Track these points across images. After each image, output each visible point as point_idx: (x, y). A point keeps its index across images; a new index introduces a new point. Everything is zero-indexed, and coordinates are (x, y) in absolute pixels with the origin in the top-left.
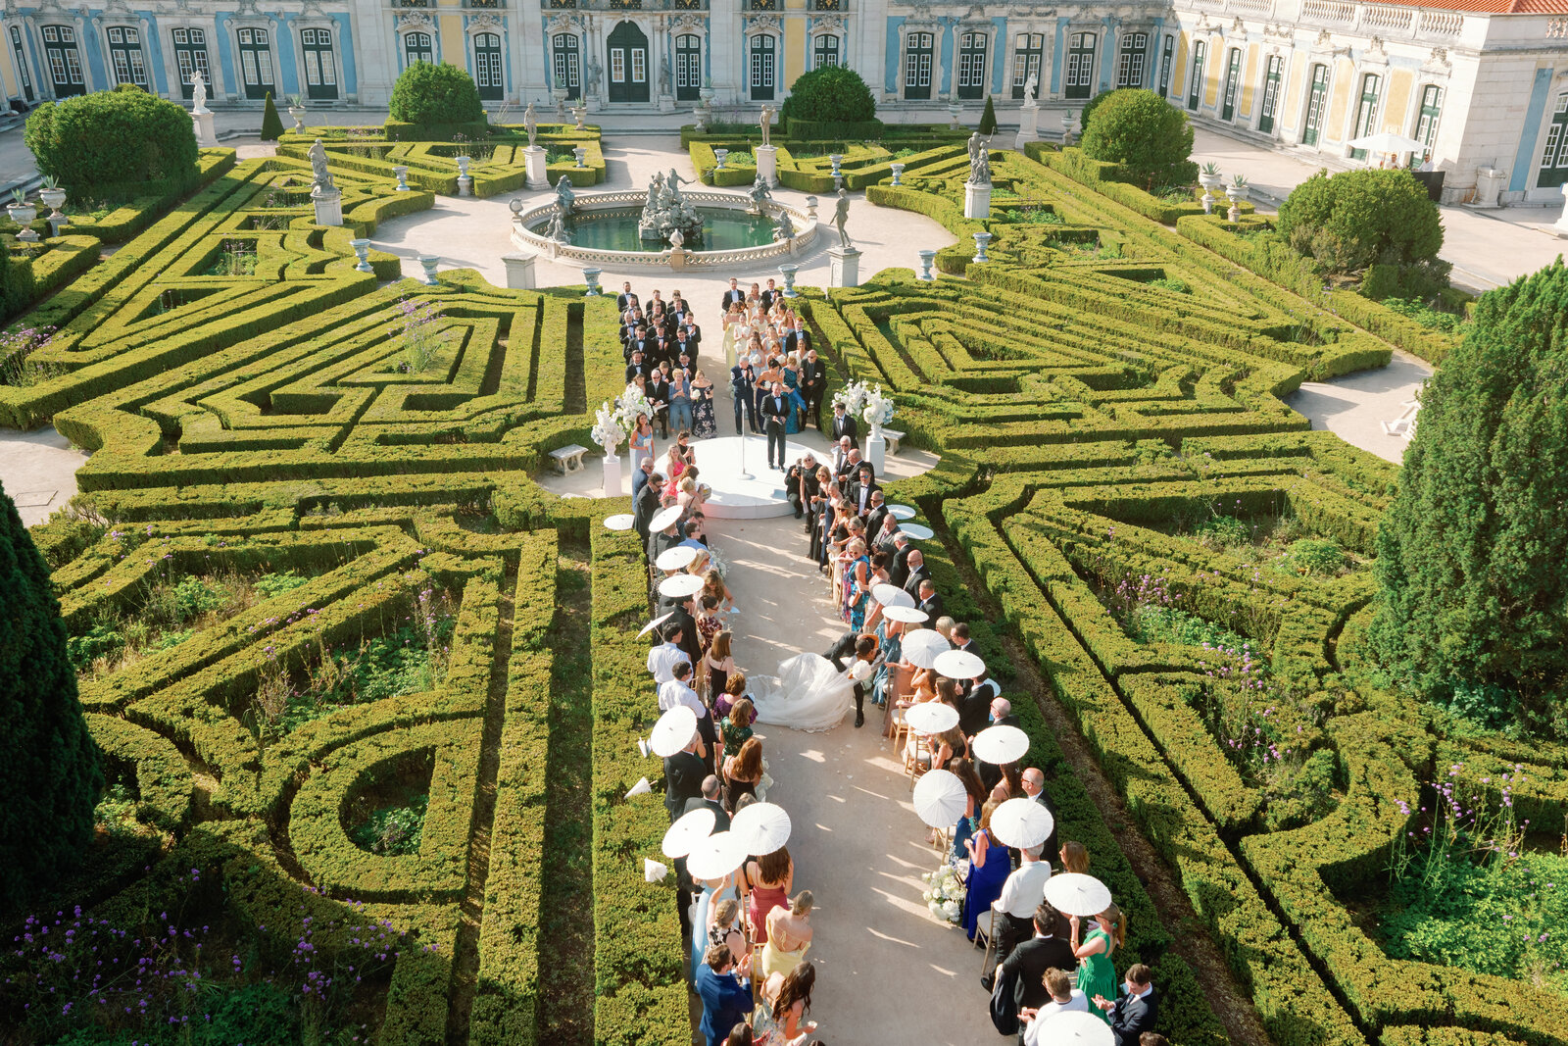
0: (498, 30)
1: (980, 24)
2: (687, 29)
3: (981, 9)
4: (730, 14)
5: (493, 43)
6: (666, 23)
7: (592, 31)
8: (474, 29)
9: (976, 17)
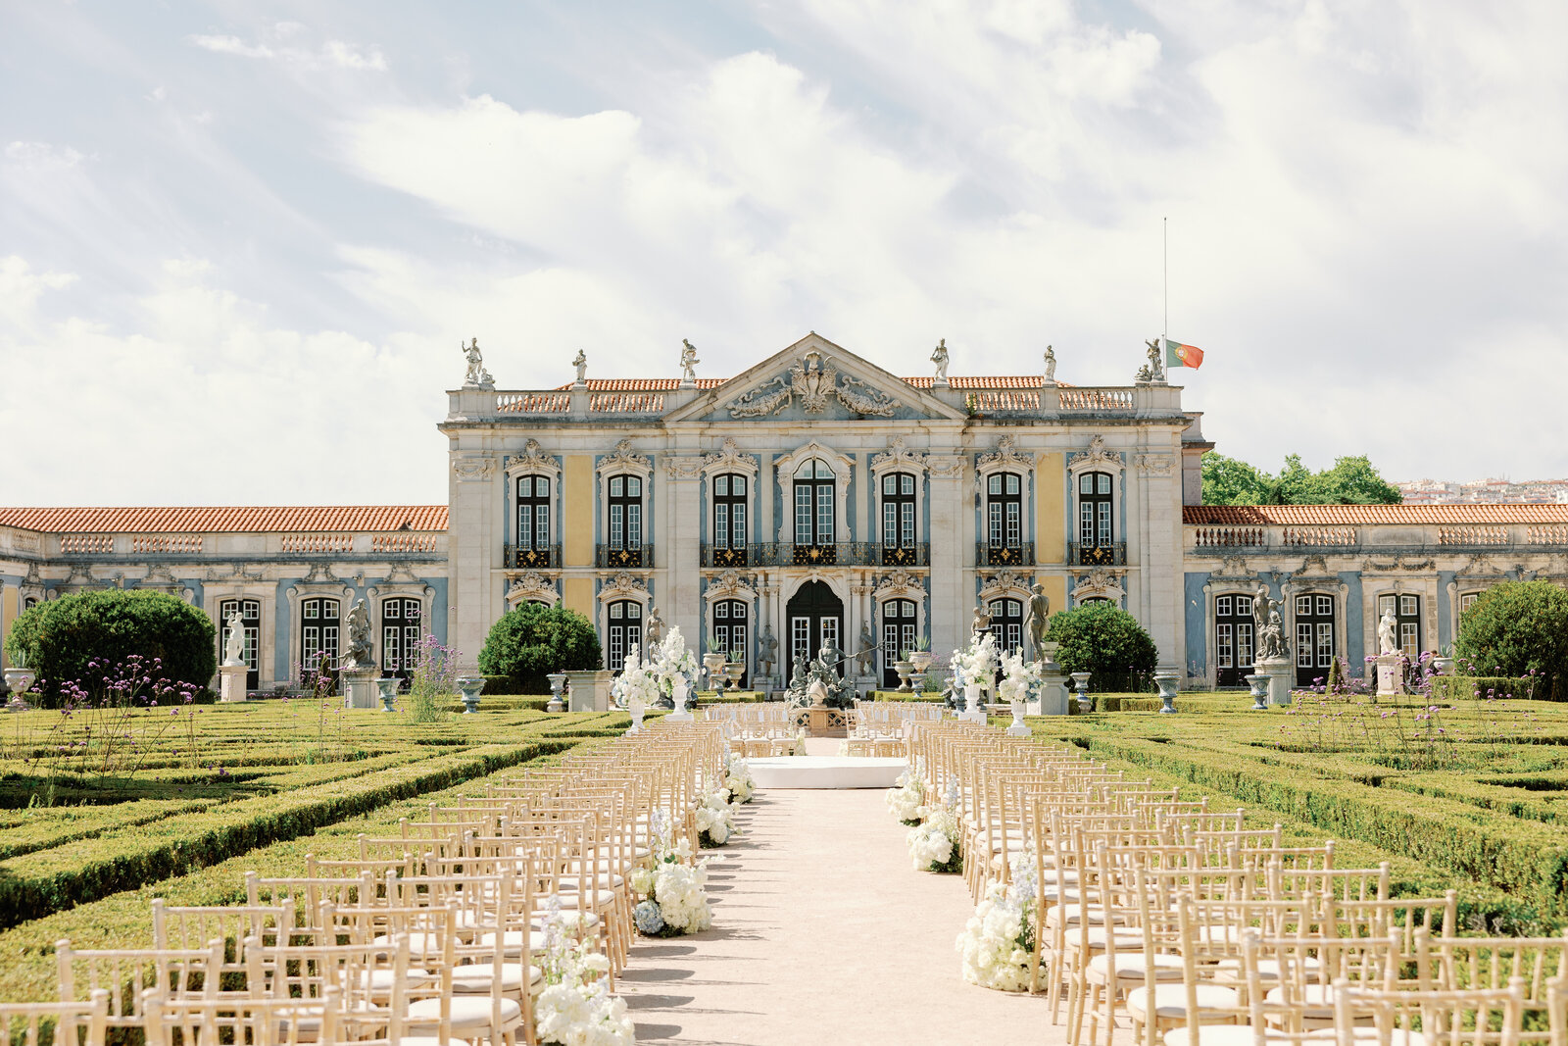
0: (641, 595)
1: (1321, 581)
2: (898, 591)
3: (1322, 561)
4: (959, 572)
5: (633, 613)
6: (869, 583)
7: (767, 594)
8: (608, 594)
9: (1314, 571)
